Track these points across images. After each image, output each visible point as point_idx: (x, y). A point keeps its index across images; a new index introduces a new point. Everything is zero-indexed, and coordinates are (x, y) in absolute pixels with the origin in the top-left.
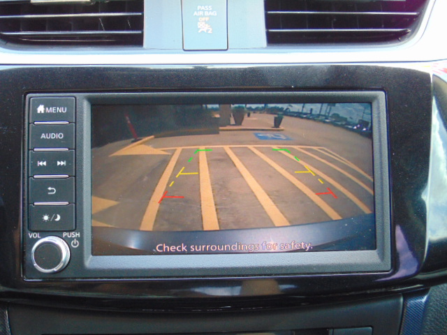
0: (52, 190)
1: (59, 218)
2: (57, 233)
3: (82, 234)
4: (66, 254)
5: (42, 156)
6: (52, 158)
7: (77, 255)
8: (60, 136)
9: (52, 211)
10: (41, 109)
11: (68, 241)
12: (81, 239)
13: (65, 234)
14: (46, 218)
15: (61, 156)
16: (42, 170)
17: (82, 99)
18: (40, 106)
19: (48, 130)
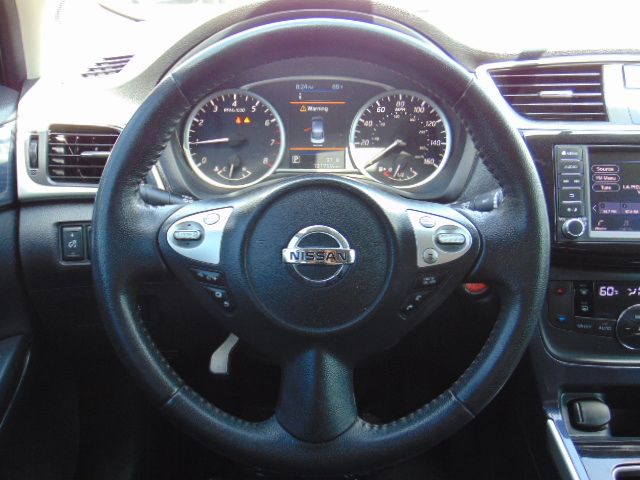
0: (572, 195)
1: (576, 210)
3: (587, 219)
4: (583, 229)
5: (566, 177)
6: (571, 179)
7: (587, 230)
8: (575, 167)
9: (572, 206)
10: (564, 153)
12: (587, 221)
14: (569, 210)
15: (577, 177)
16: (566, 185)
17: (585, 148)
18: (563, 151)
19: (569, 164)
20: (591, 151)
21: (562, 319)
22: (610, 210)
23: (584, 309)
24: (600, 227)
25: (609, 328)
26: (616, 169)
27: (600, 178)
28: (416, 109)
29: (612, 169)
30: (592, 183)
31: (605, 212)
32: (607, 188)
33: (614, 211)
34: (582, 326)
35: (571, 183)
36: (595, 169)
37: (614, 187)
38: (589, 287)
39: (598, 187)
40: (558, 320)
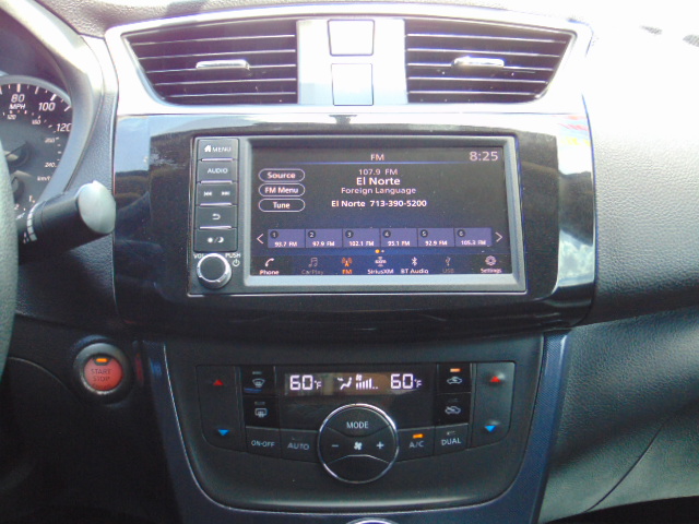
0: (217, 216)
1: (222, 240)
2: (222, 252)
3: (242, 256)
4: (228, 271)
5: (208, 188)
6: (217, 190)
7: (238, 273)
8: (225, 171)
9: (216, 234)
10: (208, 149)
11: (230, 261)
12: (241, 259)
13: (227, 254)
14: (210, 240)
15: (226, 188)
16: (208, 199)
17: (245, 141)
18: (207, 146)
19: (215, 165)
20: (256, 146)
21: (223, 432)
22: (287, 242)
23: (261, 415)
24: (267, 269)
25: (305, 446)
26: (299, 175)
27: (273, 190)
28: (42, 106)
29: (293, 176)
30: (255, 197)
31: (278, 244)
32: (283, 205)
33: (293, 244)
34: (258, 443)
35: (217, 197)
36: (264, 176)
37: (295, 205)
38: (267, 375)
39: (269, 205)
40: (219, 434)
